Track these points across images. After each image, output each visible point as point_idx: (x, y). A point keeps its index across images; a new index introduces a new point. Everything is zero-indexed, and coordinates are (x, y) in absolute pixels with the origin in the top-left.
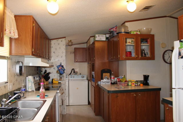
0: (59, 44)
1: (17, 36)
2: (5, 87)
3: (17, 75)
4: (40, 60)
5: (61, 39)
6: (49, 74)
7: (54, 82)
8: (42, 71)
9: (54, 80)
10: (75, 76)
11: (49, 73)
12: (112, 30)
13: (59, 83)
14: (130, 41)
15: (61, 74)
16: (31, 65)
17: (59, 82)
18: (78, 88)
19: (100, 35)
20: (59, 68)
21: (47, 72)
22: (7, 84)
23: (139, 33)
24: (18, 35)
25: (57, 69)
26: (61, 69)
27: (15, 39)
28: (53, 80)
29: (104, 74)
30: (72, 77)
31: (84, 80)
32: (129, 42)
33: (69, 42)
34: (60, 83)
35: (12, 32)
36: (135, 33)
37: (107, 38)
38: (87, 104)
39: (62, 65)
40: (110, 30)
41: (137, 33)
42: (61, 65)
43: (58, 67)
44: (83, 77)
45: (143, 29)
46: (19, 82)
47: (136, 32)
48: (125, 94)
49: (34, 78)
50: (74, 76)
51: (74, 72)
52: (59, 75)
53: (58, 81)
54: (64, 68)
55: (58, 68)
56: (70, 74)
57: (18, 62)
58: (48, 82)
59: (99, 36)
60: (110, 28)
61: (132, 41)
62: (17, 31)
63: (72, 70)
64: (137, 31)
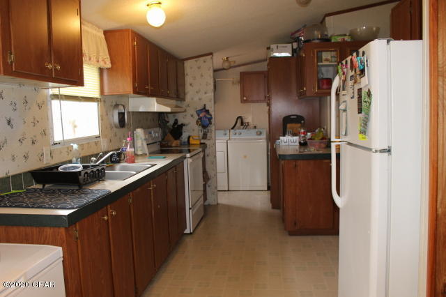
0: (199, 68)
1: (109, 65)
2: (96, 143)
3: (116, 127)
4: (153, 100)
5: (204, 58)
6: (182, 127)
7: (192, 141)
8: (168, 122)
9: (191, 139)
10: (244, 131)
11: (182, 125)
12: (297, 35)
13: (201, 144)
14: (329, 58)
15: (204, 127)
16: (141, 110)
17: (202, 141)
18: (245, 157)
19: (279, 45)
20: (201, 115)
21: (179, 123)
22: (98, 139)
23: (347, 39)
24: (112, 63)
25: (196, 117)
26: (205, 116)
27: (108, 69)
28: (189, 137)
29: (289, 125)
30: (236, 134)
31: (261, 139)
32: (327, 60)
33: (224, 61)
34: (204, 143)
35: (100, 60)
36: (339, 39)
37: (294, 51)
38: (266, 189)
39: (207, 109)
40: (292, 34)
41: (344, 39)
42: (205, 108)
43: (198, 112)
44: (261, 133)
45: (358, 30)
46: (120, 138)
47: (343, 37)
48: (312, 162)
49: (150, 133)
50: (241, 131)
51: (242, 124)
52: (201, 128)
53: (200, 140)
54: (211, 115)
55: (198, 115)
56: (233, 128)
57: (117, 106)
58: (178, 142)
59: (277, 47)
60: (293, 31)
61: (332, 57)
62: (108, 57)
63: (237, 119)
64: (345, 35)
